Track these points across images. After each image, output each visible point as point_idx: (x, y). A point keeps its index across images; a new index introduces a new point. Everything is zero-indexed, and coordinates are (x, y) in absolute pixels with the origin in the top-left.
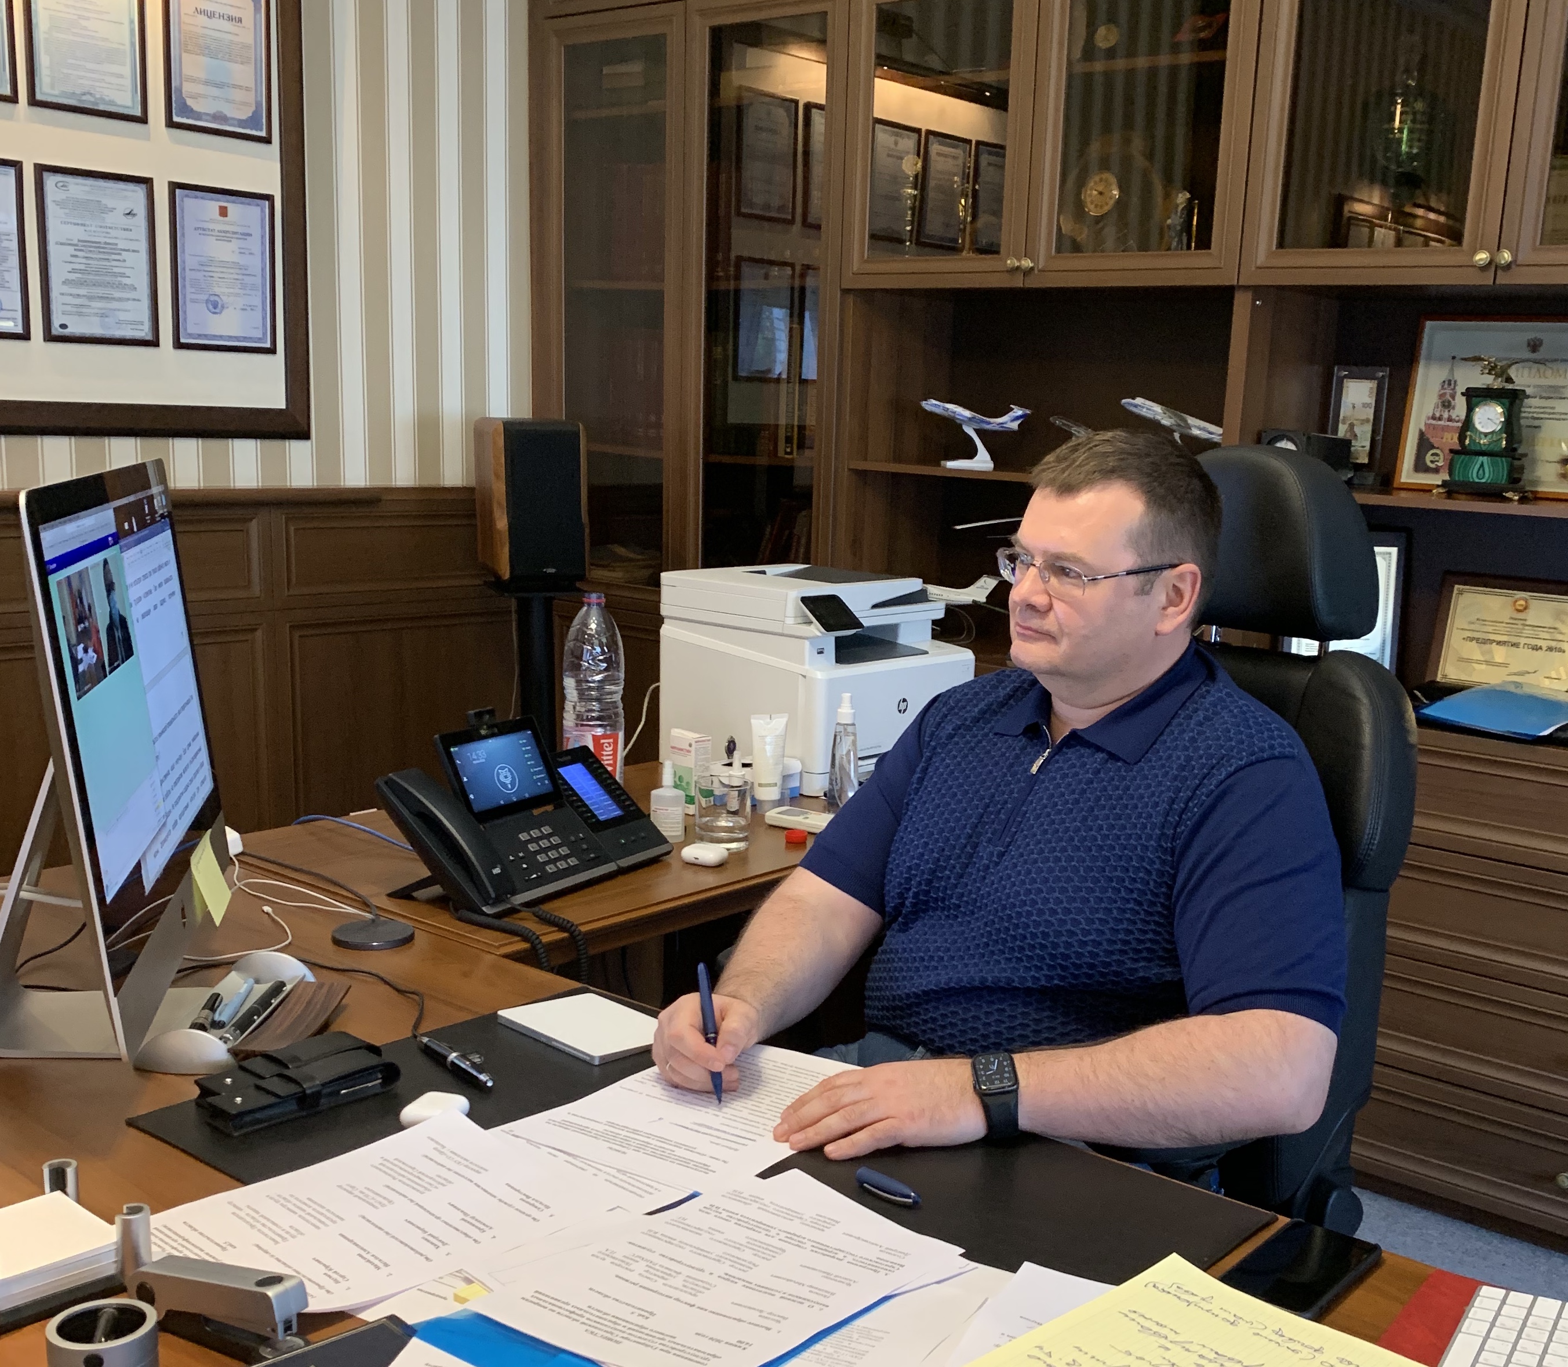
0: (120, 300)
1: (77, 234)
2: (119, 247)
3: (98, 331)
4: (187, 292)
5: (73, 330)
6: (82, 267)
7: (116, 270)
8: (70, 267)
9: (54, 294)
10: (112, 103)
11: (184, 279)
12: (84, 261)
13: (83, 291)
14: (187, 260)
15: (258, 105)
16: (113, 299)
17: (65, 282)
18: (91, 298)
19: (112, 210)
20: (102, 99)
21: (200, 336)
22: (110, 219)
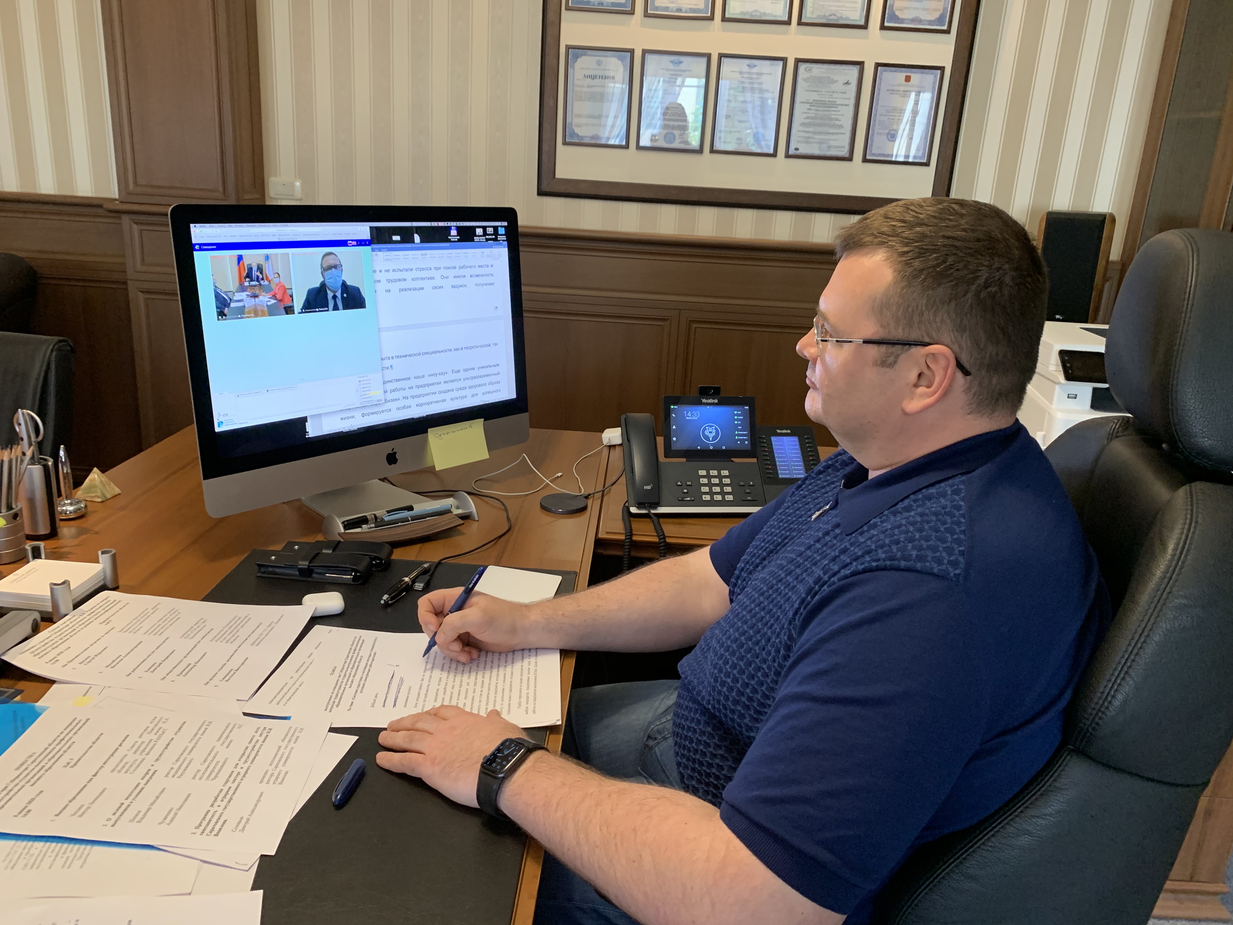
0: (833, 134)
1: (814, 96)
2: (838, 103)
3: (816, 152)
4: (876, 128)
5: (803, 151)
6: (813, 115)
7: (833, 116)
8: (806, 115)
9: (793, 131)
10: (847, 19)
11: (875, 121)
12: (814, 112)
13: (811, 129)
14: (879, 109)
15: (945, 9)
16: (829, 133)
17: (803, 124)
18: (815, 133)
19: (836, 82)
20: (841, 17)
21: (879, 155)
22: (834, 87)
